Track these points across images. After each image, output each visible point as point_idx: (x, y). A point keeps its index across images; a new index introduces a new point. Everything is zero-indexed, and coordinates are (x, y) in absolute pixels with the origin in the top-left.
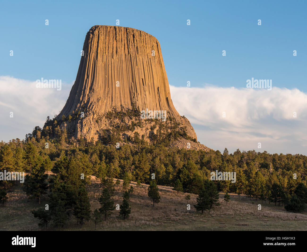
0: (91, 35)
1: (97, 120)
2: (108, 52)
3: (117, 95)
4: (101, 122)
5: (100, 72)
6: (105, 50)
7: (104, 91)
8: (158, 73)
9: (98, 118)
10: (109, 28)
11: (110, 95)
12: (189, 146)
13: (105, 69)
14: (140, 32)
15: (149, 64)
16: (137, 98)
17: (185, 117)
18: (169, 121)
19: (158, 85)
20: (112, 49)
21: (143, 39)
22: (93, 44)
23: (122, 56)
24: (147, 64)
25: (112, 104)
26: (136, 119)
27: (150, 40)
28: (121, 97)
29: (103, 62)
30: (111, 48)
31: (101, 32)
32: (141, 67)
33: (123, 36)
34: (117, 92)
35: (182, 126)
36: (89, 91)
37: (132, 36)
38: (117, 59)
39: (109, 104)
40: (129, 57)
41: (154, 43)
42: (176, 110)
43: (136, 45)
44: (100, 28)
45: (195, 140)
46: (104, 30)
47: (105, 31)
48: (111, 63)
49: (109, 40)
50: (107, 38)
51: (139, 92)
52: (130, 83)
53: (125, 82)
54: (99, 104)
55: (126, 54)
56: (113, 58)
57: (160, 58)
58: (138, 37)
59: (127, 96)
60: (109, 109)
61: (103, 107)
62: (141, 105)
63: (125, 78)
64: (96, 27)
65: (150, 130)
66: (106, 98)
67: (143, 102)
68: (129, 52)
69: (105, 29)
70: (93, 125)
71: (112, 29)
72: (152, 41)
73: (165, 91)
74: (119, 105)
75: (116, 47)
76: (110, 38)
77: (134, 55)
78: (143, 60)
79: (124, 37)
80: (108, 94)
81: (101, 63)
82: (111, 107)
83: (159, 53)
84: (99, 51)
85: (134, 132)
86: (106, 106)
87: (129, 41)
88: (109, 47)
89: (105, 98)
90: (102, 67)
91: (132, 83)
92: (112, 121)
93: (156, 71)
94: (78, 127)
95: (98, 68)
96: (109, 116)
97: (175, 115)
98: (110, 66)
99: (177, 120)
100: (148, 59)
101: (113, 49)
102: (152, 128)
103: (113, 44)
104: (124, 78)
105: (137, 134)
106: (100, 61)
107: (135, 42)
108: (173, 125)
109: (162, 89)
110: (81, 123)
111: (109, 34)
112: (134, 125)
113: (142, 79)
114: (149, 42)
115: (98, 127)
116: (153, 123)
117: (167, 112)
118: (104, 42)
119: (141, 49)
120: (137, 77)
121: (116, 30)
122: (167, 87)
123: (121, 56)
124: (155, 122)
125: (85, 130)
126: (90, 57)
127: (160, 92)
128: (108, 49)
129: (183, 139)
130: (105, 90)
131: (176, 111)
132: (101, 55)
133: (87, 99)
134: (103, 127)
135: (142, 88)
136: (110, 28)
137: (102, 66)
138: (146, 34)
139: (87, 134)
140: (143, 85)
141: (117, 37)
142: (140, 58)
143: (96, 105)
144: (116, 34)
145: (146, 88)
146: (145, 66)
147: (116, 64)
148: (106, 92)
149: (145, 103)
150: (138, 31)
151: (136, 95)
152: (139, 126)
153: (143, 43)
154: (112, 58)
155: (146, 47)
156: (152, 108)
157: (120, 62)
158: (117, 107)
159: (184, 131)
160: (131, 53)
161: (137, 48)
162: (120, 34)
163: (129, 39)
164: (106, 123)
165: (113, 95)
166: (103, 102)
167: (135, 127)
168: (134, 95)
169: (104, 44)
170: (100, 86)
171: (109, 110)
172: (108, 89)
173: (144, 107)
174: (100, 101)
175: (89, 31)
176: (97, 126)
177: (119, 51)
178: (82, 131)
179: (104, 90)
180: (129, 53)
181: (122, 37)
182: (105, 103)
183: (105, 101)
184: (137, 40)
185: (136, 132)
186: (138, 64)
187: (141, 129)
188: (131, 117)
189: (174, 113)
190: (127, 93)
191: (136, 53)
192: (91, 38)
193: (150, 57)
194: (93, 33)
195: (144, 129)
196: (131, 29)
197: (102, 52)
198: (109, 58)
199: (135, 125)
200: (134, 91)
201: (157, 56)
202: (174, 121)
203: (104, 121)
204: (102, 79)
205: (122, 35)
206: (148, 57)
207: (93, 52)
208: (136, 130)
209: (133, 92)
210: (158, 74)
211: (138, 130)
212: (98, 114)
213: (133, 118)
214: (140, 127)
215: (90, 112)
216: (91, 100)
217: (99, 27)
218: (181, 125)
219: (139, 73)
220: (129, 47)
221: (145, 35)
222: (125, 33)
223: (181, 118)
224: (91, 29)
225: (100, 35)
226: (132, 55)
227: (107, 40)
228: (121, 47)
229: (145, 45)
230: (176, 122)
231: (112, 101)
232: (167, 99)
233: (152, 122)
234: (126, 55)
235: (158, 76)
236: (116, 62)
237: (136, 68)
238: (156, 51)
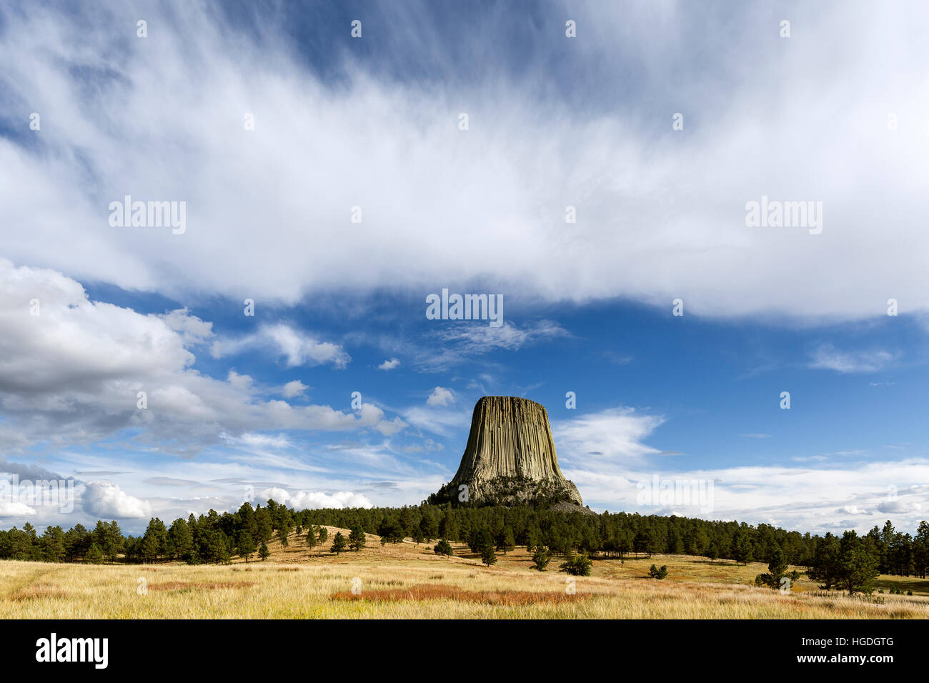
0: (480, 406)
1: (481, 485)
2: (495, 422)
3: (503, 462)
4: (485, 488)
5: (486, 441)
6: (492, 420)
7: (490, 459)
8: (543, 438)
11: (496, 462)
12: (570, 508)
13: (492, 438)
14: (526, 400)
15: (535, 433)
16: (521, 463)
17: (571, 481)
18: (553, 486)
19: (545, 453)
20: (498, 418)
21: (529, 408)
22: (481, 415)
23: (508, 424)
24: (533, 432)
25: (497, 470)
26: (519, 485)
27: (536, 408)
28: (506, 465)
31: (488, 403)
32: (526, 434)
33: (509, 405)
34: (503, 460)
35: (566, 490)
36: (476, 460)
37: (518, 405)
38: (503, 427)
39: (494, 471)
40: (515, 427)
41: (540, 410)
43: (521, 414)
44: (487, 399)
45: (577, 503)
46: (490, 401)
48: (498, 432)
49: (496, 412)
50: (494, 408)
51: (524, 458)
53: (511, 450)
54: (485, 471)
55: (512, 422)
56: (499, 426)
58: (524, 406)
59: (513, 461)
60: (495, 475)
61: (488, 473)
62: (526, 471)
63: (511, 447)
64: (484, 398)
66: (491, 465)
67: (528, 468)
68: (514, 419)
70: (477, 490)
72: (538, 409)
74: (504, 471)
75: (502, 417)
76: (496, 408)
77: (520, 422)
80: (494, 461)
81: (488, 431)
82: (496, 473)
84: (486, 421)
85: (515, 497)
86: (491, 472)
88: (495, 417)
90: (488, 435)
91: (518, 449)
92: (496, 486)
95: (484, 437)
96: (493, 482)
97: (560, 480)
98: (496, 435)
99: (562, 484)
100: (534, 427)
105: (517, 498)
106: (487, 429)
108: (556, 490)
109: (548, 456)
111: (495, 404)
112: (516, 489)
113: (527, 447)
115: (482, 492)
117: (553, 477)
118: (491, 413)
119: (527, 418)
120: (522, 446)
121: (502, 400)
124: (538, 487)
126: (478, 428)
127: (546, 459)
129: (564, 503)
130: (491, 457)
131: (563, 476)
133: (474, 466)
134: (487, 492)
135: (527, 454)
136: (497, 398)
138: (532, 402)
140: (529, 452)
142: (526, 425)
143: (481, 472)
144: (502, 404)
145: (532, 454)
146: (531, 433)
147: (502, 432)
148: (492, 460)
149: (530, 469)
150: (524, 400)
152: (521, 490)
153: (530, 411)
155: (532, 416)
156: (537, 474)
157: (506, 429)
158: (502, 472)
159: (568, 495)
160: (517, 422)
161: (523, 416)
162: (506, 403)
163: (515, 409)
164: (490, 488)
165: (499, 462)
166: (488, 469)
167: (517, 492)
169: (491, 416)
170: (486, 454)
172: (494, 458)
173: (528, 472)
174: (486, 468)
175: (478, 402)
177: (505, 420)
180: (515, 421)
182: (491, 470)
183: (491, 468)
184: (522, 409)
186: (524, 432)
187: (523, 493)
190: (512, 459)
191: (522, 420)
192: (479, 408)
193: (536, 424)
194: (481, 404)
195: (526, 493)
196: (517, 399)
197: (489, 420)
198: (495, 427)
199: (518, 489)
200: (520, 458)
201: (543, 423)
202: (558, 486)
203: (488, 487)
206: (534, 425)
207: (481, 422)
208: (518, 495)
209: (518, 459)
211: (520, 494)
212: (483, 480)
215: (476, 478)
216: (478, 467)
219: (524, 441)
220: (515, 415)
221: (531, 404)
222: (511, 402)
223: (566, 483)
224: (480, 401)
225: (487, 406)
226: (518, 424)
228: (507, 416)
229: (531, 413)
230: (561, 487)
231: (498, 468)
232: (553, 464)
233: (534, 487)
235: (543, 440)
236: (502, 430)
237: (521, 435)
238: (542, 418)
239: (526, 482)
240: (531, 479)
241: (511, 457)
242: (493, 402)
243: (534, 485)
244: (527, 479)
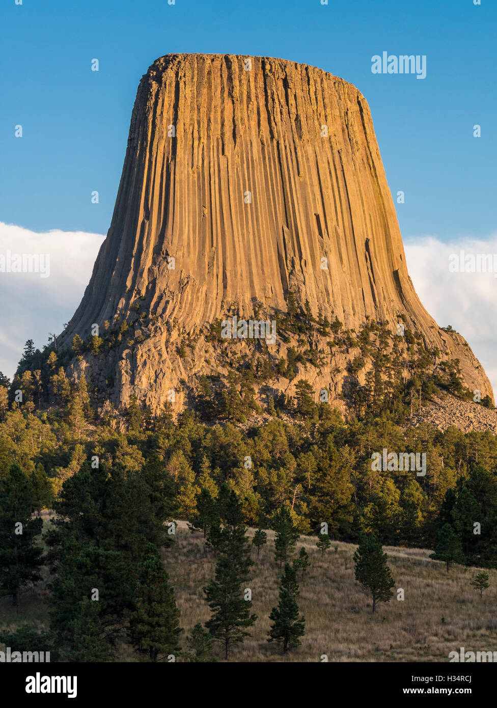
0: (155, 86)
1: (179, 346)
2: (209, 137)
3: (239, 269)
4: (194, 354)
5: (185, 198)
6: (199, 131)
7: (199, 255)
8: (364, 196)
9: (182, 342)
10: (209, 61)
11: (218, 267)
12: (467, 419)
13: (201, 189)
14: (307, 69)
15: (335, 170)
16: (300, 274)
17: (453, 329)
18: (403, 345)
19: (368, 235)
20: (220, 126)
21: (316, 92)
22: (162, 113)
23: (251, 146)
24: (329, 168)
25: (224, 296)
26: (301, 342)
27: (336, 94)
28: (251, 273)
29: (192, 168)
30: (216, 122)
31: (183, 74)
32: (311, 178)
33: (252, 84)
34: (238, 260)
35: (445, 358)
36: (153, 258)
37: (280, 83)
38: (237, 156)
39: (214, 296)
40: (273, 149)
41: (349, 102)
42: (424, 309)
43: (293, 110)
44: (179, 62)
45: (486, 402)
46: (192, 69)
47: (196, 72)
48: (219, 171)
49: (210, 99)
50: (205, 91)
51: (306, 256)
52: (278, 229)
53: (263, 227)
54: (186, 297)
55: (265, 140)
56: (223, 153)
57: (371, 147)
58: (299, 86)
59: (272, 270)
60: (217, 313)
61: (197, 305)
62: (315, 296)
63: (262, 215)
64: (169, 60)
65: (345, 373)
66: (204, 279)
67: (322, 286)
68: (271, 132)
69: (196, 66)
70: (169, 363)
71: (217, 63)
72: (342, 97)
73: (389, 250)
74: (246, 298)
75: (232, 120)
76: (213, 91)
77: (289, 142)
78: (319, 157)
79: (256, 88)
80: (210, 265)
81: (188, 171)
82: (222, 306)
83: (365, 133)
84: (180, 134)
85: (295, 381)
86: (206, 302)
87: (273, 100)
88: (209, 120)
89: (202, 280)
90: (191, 182)
91: (286, 229)
92: (226, 349)
93: (360, 190)
94: (123, 371)
95: (177, 185)
96: (216, 332)
97: (421, 326)
98: (215, 179)
99: (427, 341)
100: (333, 154)
101: (223, 125)
102: (352, 369)
103: (222, 112)
104: (259, 214)
105: (304, 386)
106: (185, 165)
107: (292, 101)
108: (416, 357)
109: (378, 247)
110: (133, 358)
111: (209, 79)
112: (295, 359)
113: (314, 217)
114: (335, 99)
115: (185, 369)
116: (355, 352)
117: (398, 316)
118: (196, 106)
119: (309, 121)
120: (299, 212)
121: (229, 67)
122: (394, 238)
123: (249, 146)
124: (361, 349)
125: (144, 379)
126: (154, 153)
127: (372, 254)
128: (209, 125)
129: (450, 401)
130: (201, 254)
131: (426, 311)
132: (186, 145)
133: (146, 283)
134: (201, 368)
135: (317, 245)
136: (213, 60)
137: (191, 178)
138: (324, 76)
139: (151, 390)
140: (321, 234)
141: (233, 87)
142: (307, 150)
143: (175, 300)
144: (230, 79)
145: (330, 243)
146: (325, 174)
147: (233, 171)
148: (206, 260)
149: (327, 290)
150: (299, 69)
151: (297, 267)
152: (311, 361)
153: (317, 103)
154: (220, 155)
155: (326, 117)
156: (351, 306)
157: (245, 165)
158: (241, 304)
159: (452, 374)
160: (279, 136)
161: (297, 119)
162: (243, 77)
163: (273, 94)
164: (207, 355)
165: (228, 268)
166: (196, 291)
167: (299, 365)
168: (293, 266)
169: (196, 112)
170: (185, 243)
171: (215, 314)
172: (210, 251)
173: (324, 302)
174: (188, 289)
175: (146, 73)
176: (181, 365)
177: (242, 133)
178: (136, 383)
179: (199, 252)
180: (272, 137)
181: (249, 86)
182: (204, 295)
183: (205, 288)
184: (295, 96)
185: (301, 382)
186: (301, 168)
187: (318, 370)
188: (287, 336)
189: (420, 318)
190: (271, 261)
191: (296, 136)
192: (154, 93)
193: (339, 147)
194: (159, 79)
195: (327, 370)
196: (277, 62)
197: (190, 136)
198: (212, 153)
199: (299, 359)
200: (292, 255)
201: (359, 142)
202: (419, 344)
203: (200, 350)
204: (191, 218)
205: (249, 81)
206: (331, 147)
207: (161, 138)
208: (301, 376)
209: (288, 256)
210: (364, 199)
211: (308, 374)
212: (184, 327)
213: (291, 337)
214: (313, 366)
215: (159, 324)
216: (160, 286)
217: (178, 60)
218: (441, 355)
219: (305, 198)
220: (272, 118)
221: (322, 80)
222: (259, 75)
223: (440, 335)
224: (154, 67)
225: (182, 85)
226: (282, 142)
227: (204, 99)
228: (246, 119)
229: (321, 109)
230: (426, 348)
231: (225, 287)
232: (396, 275)
233: (350, 350)
234: (262, 144)
235: (365, 204)
236: (233, 165)
237: (296, 182)
238: (357, 128)
239: (324, 334)
240: (336, 325)
241: (266, 254)
242: (200, 70)
243: (346, 343)
244: (325, 324)
